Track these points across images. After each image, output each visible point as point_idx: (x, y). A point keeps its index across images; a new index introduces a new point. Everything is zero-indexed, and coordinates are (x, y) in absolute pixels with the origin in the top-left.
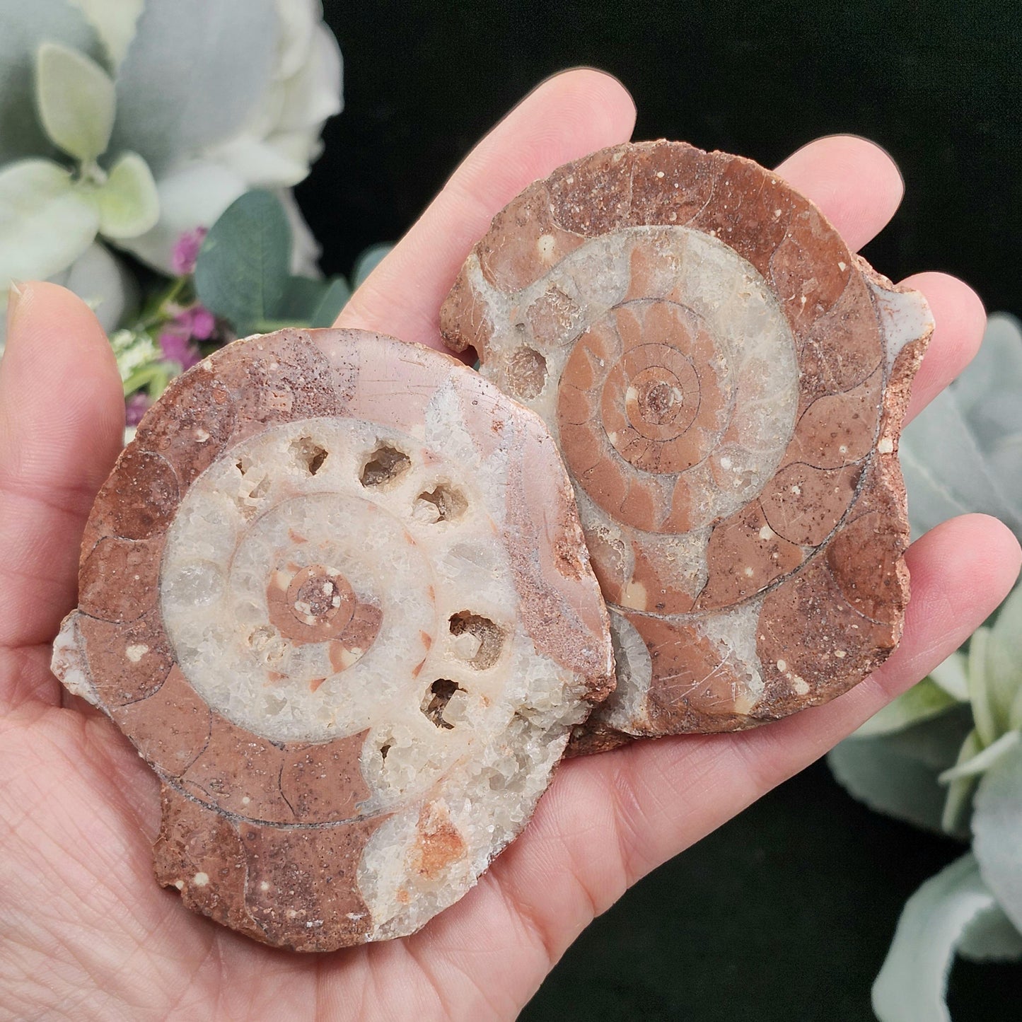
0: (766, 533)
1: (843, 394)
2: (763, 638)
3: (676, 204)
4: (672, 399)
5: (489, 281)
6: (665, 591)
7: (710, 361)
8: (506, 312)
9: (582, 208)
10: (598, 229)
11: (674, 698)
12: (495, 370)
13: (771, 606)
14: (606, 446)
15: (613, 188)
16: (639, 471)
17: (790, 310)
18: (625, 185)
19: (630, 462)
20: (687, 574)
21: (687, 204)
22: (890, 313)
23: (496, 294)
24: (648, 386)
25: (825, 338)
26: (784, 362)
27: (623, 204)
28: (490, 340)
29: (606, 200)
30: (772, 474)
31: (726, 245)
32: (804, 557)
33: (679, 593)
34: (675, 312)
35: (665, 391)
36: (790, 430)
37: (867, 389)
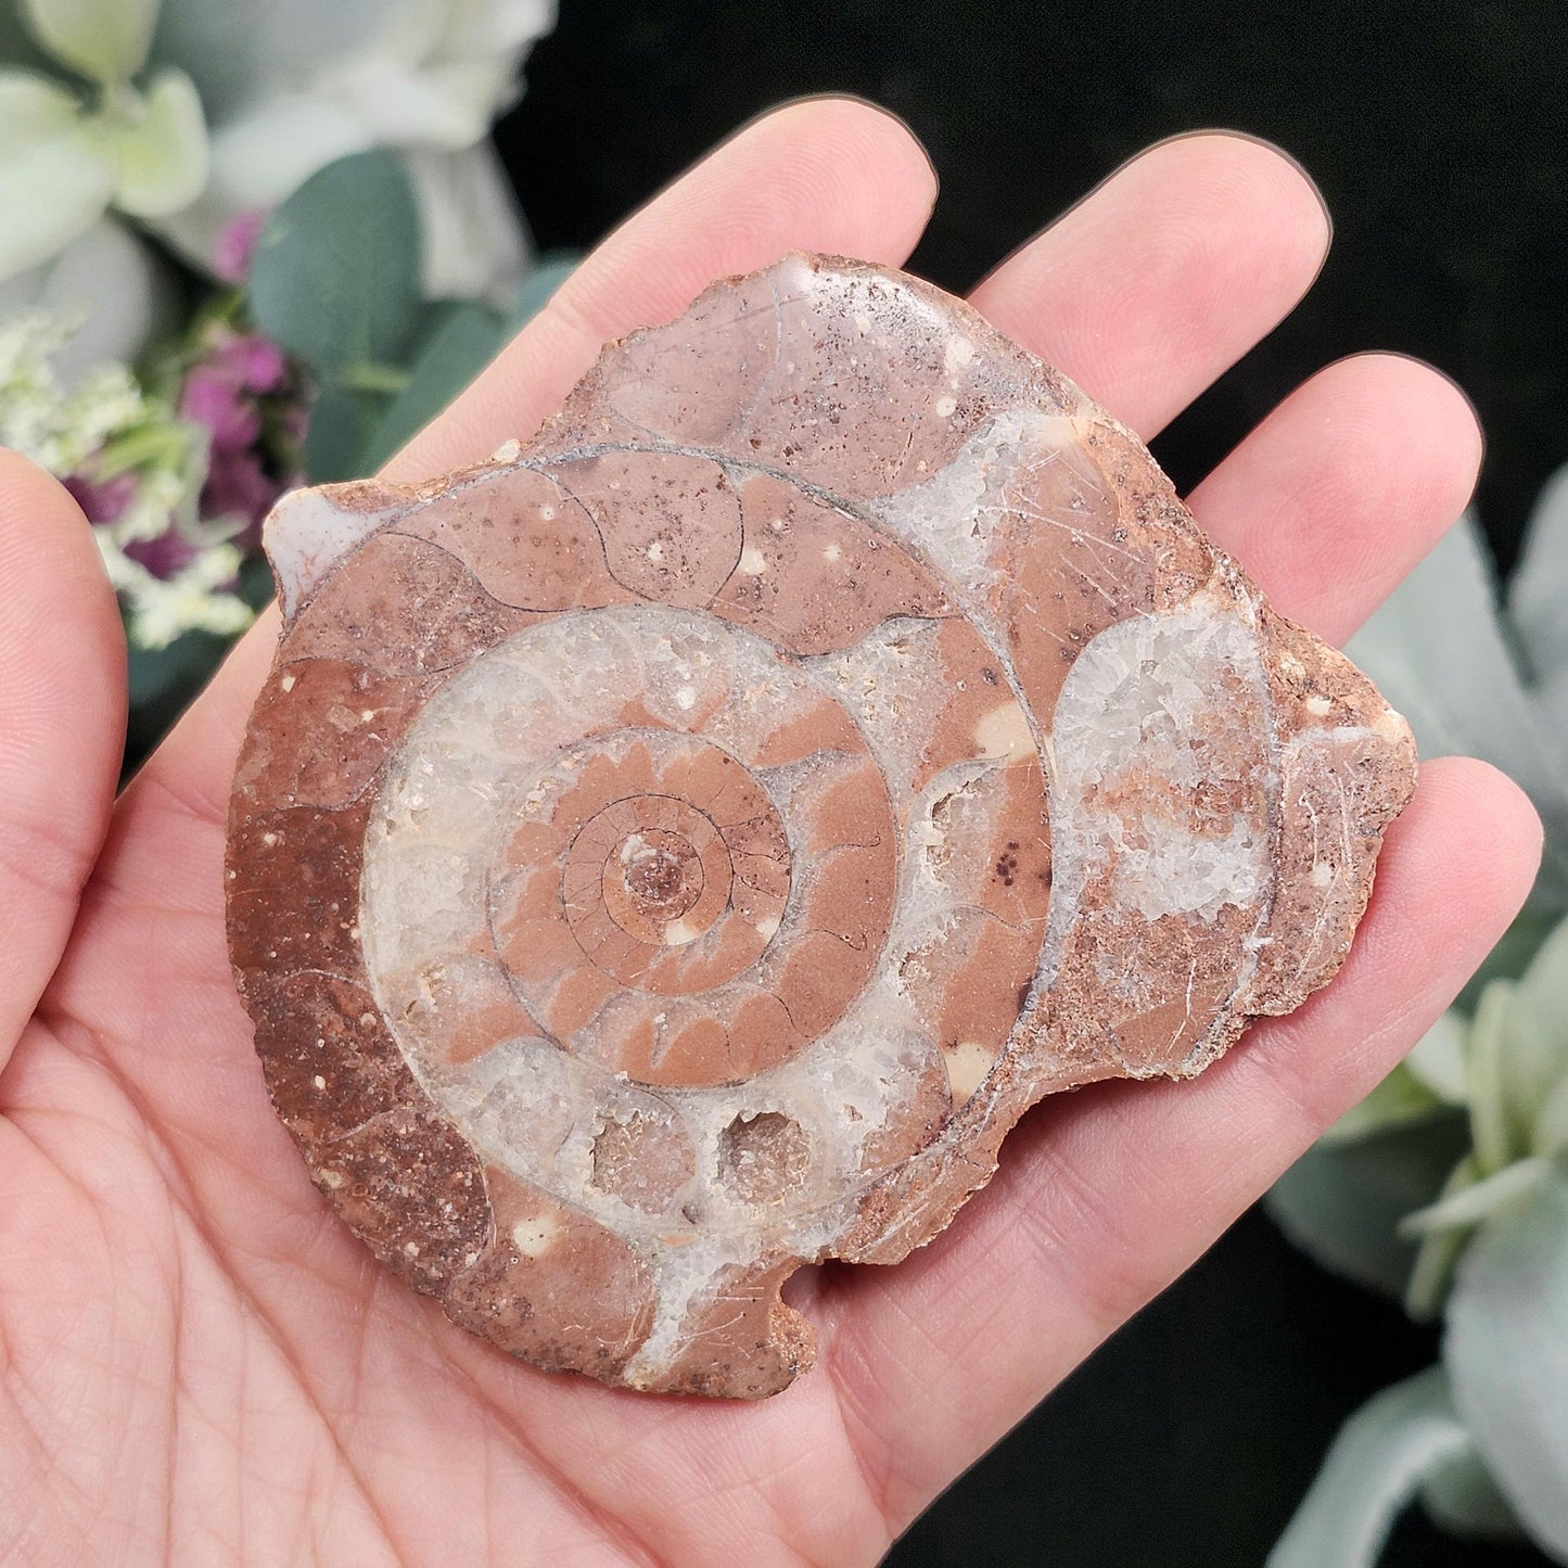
0: (754, 562)
1: (468, 565)
2: (922, 466)
3: (348, 1028)
4: (643, 854)
5: (650, 1322)
6: (960, 684)
7: (546, 822)
8: (682, 1256)
9: (441, 1201)
10: (456, 1153)
11: (1129, 559)
12: (793, 1227)
13: (863, 481)
14: (788, 934)
15: (383, 1160)
16: (792, 848)
17: (394, 729)
18: (367, 1138)
19: (788, 872)
20: (907, 660)
21: (337, 1007)
22: (312, 564)
23: (665, 1295)
24: (647, 912)
25: (403, 645)
26: (478, 691)
27: (397, 1126)
28: (746, 1263)
29: (406, 1160)
30: (654, 609)
31: (361, 900)
32: (752, 476)
33: (946, 656)
34: (506, 929)
35: (638, 876)
36: (571, 618)
37: (439, 530)
